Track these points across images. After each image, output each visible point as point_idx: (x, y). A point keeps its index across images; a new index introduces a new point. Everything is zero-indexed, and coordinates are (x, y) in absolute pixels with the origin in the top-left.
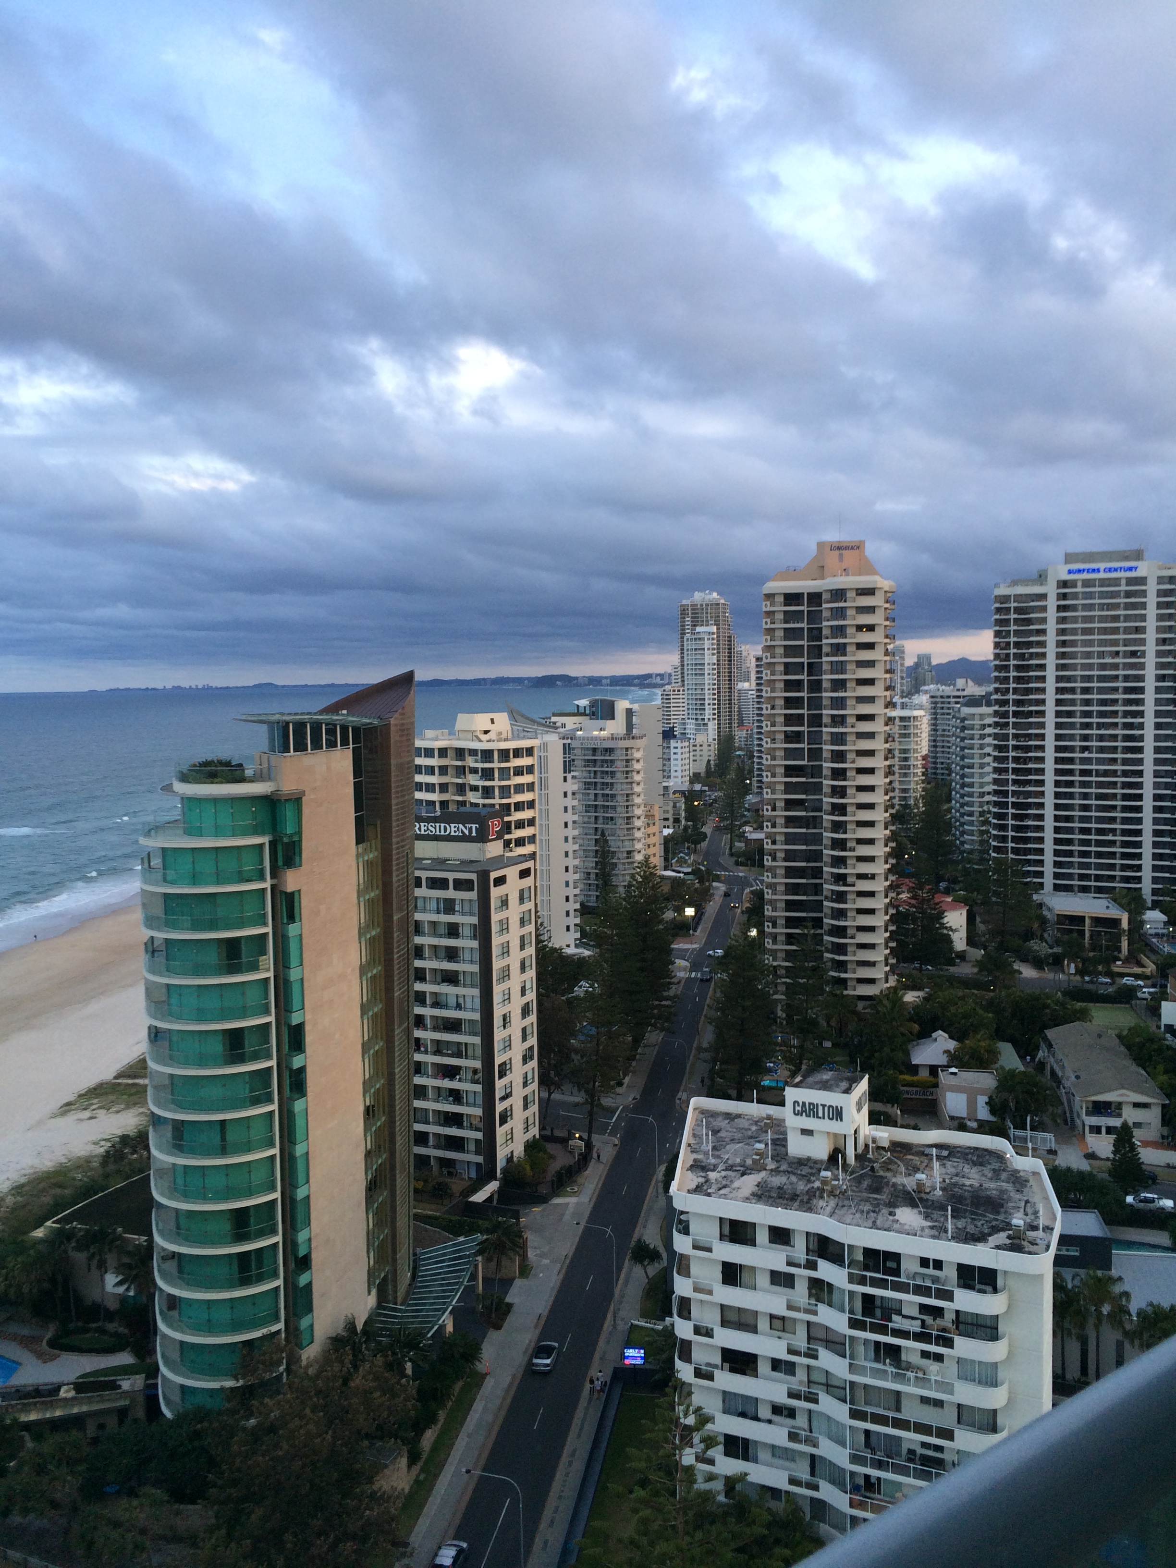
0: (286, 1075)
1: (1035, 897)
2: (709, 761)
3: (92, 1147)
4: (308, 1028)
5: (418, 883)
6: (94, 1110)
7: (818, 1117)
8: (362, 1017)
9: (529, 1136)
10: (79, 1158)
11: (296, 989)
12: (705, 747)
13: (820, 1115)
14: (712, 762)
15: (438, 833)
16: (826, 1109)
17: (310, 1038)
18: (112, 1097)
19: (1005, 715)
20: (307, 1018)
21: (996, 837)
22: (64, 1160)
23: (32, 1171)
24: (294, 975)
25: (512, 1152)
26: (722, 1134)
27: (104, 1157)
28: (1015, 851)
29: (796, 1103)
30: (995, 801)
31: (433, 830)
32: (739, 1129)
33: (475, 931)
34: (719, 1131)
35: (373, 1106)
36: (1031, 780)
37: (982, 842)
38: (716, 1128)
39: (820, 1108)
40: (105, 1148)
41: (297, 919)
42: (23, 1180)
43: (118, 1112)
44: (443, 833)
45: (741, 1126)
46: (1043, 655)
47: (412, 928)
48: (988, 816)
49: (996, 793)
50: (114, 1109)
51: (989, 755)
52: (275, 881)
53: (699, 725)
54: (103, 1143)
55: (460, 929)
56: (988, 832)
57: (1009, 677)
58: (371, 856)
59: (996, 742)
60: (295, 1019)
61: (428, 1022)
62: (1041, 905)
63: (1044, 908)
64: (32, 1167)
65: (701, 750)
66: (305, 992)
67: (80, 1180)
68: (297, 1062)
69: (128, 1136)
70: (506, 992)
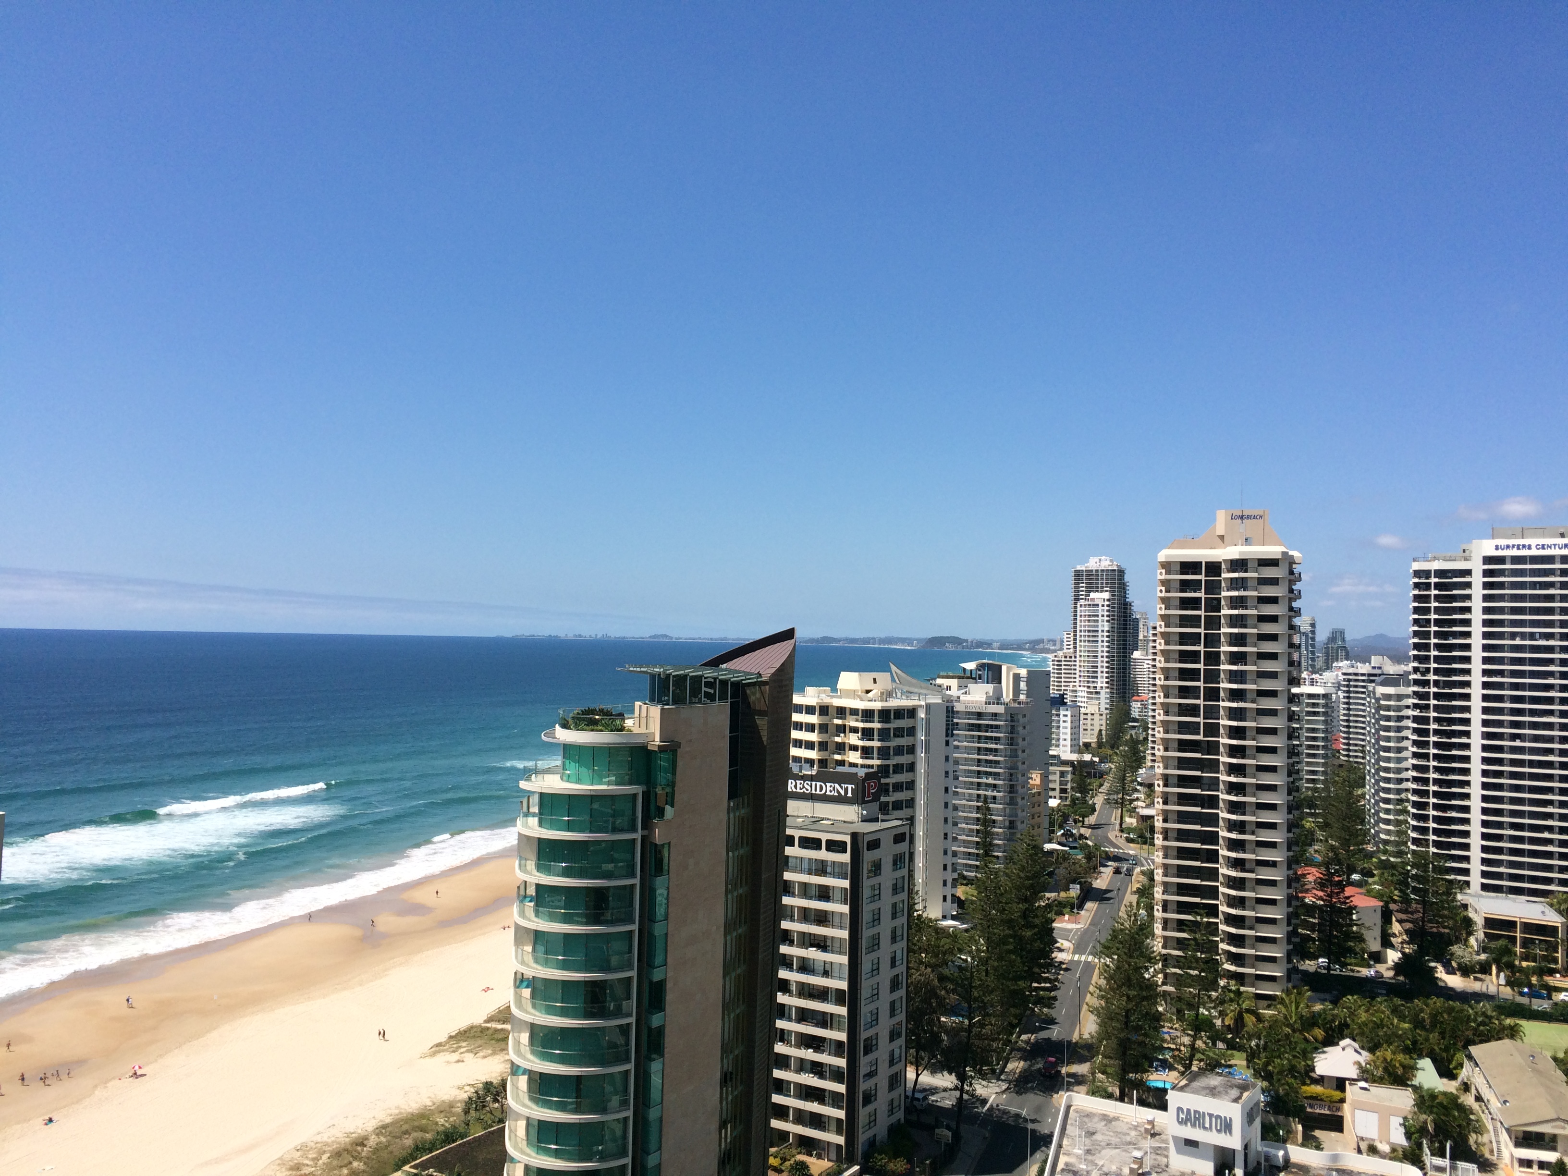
0: (645, 1032)
1: (1459, 897)
2: (1100, 731)
3: (457, 1092)
4: (669, 985)
5: (790, 841)
6: (461, 1053)
7: (1205, 1128)
8: (724, 977)
9: (893, 1119)
10: (443, 1102)
11: (659, 945)
12: (1097, 717)
13: (1207, 1125)
14: (1104, 732)
15: (813, 792)
16: (1214, 1120)
17: (670, 997)
18: (479, 1042)
19: (1424, 696)
20: (668, 975)
21: (1415, 828)
22: (429, 1103)
23: (397, 1111)
24: (658, 929)
25: (875, 1135)
26: (1098, 1137)
27: (466, 1103)
28: (1437, 844)
29: (1180, 1109)
30: (1414, 789)
31: (809, 788)
32: (1117, 1133)
33: (846, 895)
34: (1093, 1134)
35: (731, 1073)
36: (1455, 768)
37: (1399, 833)
38: (1091, 1130)
39: (1207, 1118)
40: (469, 1093)
41: (665, 872)
42: (388, 1120)
43: (485, 1057)
44: (818, 792)
45: (1119, 1130)
46: (1468, 635)
47: (780, 888)
48: (1406, 804)
49: (1415, 779)
50: (481, 1054)
51: (1407, 738)
52: (646, 833)
53: (1091, 693)
54: (467, 1088)
55: (831, 892)
56: (1406, 822)
57: (1430, 656)
58: (743, 811)
59: (1415, 725)
60: (657, 976)
61: (794, 988)
62: (1465, 906)
63: (1470, 909)
64: (398, 1107)
65: (1092, 719)
66: (669, 948)
67: (443, 1125)
68: (656, 1021)
69: (491, 1083)
70: (876, 961)
